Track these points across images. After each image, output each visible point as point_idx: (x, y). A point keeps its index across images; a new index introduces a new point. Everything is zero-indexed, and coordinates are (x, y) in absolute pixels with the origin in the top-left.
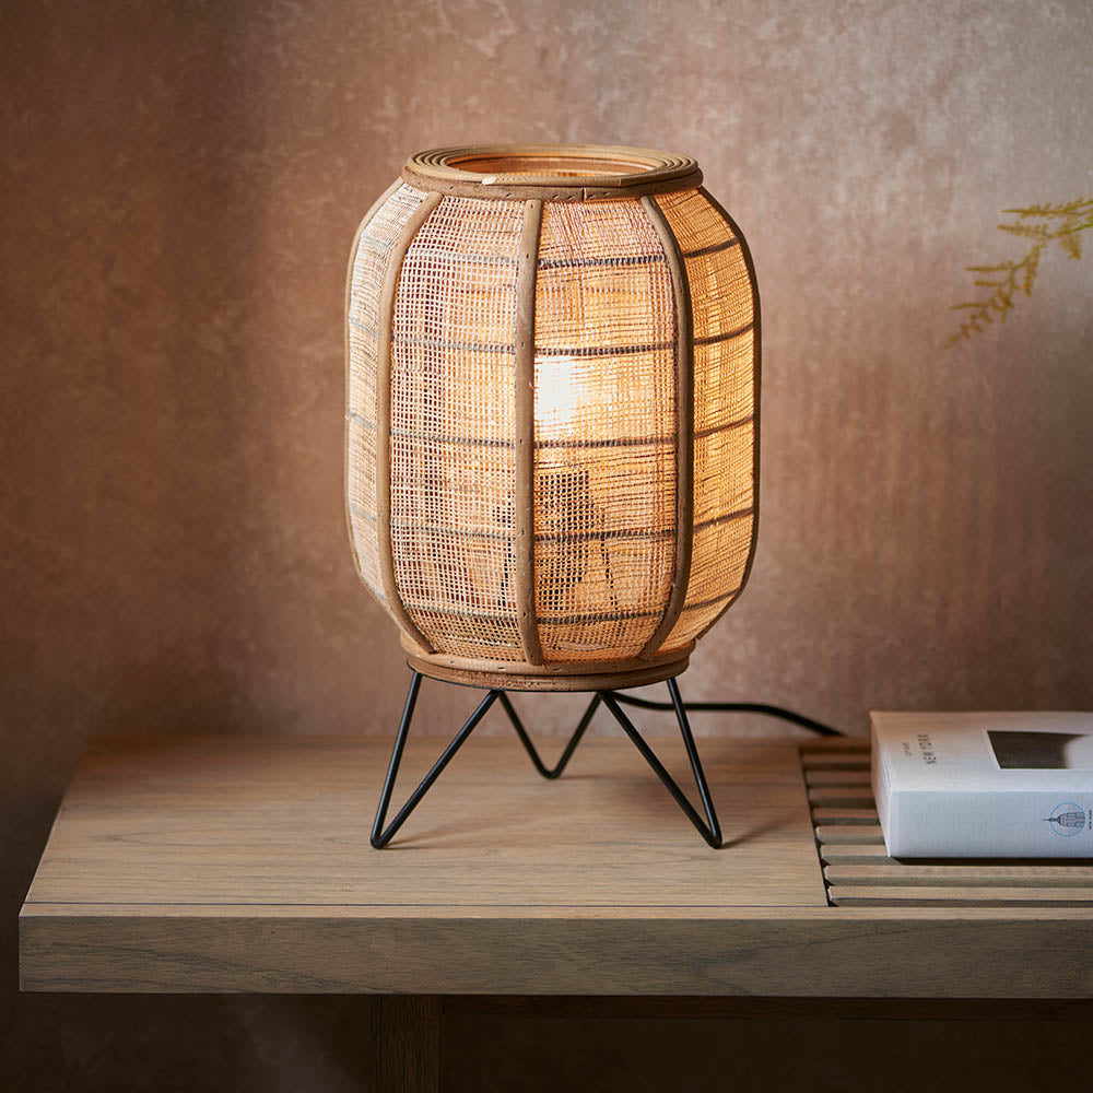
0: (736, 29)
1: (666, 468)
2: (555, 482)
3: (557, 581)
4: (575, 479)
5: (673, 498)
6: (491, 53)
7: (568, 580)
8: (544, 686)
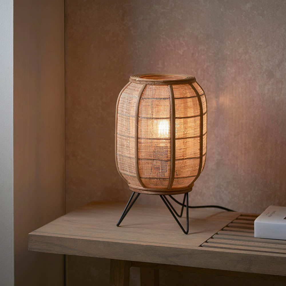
0: (234, 50)
1: (169, 145)
4: (147, 146)
5: (170, 152)
6: (182, 54)
8: (146, 193)
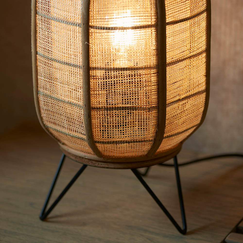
1: (152, 80)
2: (100, 85)
3: (103, 126)
4: (109, 84)
5: (156, 93)
7: (108, 126)
8: (104, 166)
